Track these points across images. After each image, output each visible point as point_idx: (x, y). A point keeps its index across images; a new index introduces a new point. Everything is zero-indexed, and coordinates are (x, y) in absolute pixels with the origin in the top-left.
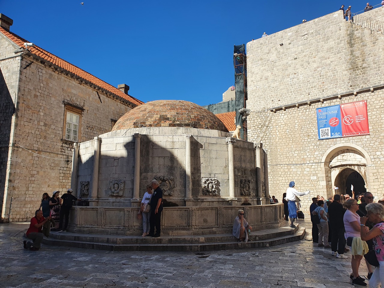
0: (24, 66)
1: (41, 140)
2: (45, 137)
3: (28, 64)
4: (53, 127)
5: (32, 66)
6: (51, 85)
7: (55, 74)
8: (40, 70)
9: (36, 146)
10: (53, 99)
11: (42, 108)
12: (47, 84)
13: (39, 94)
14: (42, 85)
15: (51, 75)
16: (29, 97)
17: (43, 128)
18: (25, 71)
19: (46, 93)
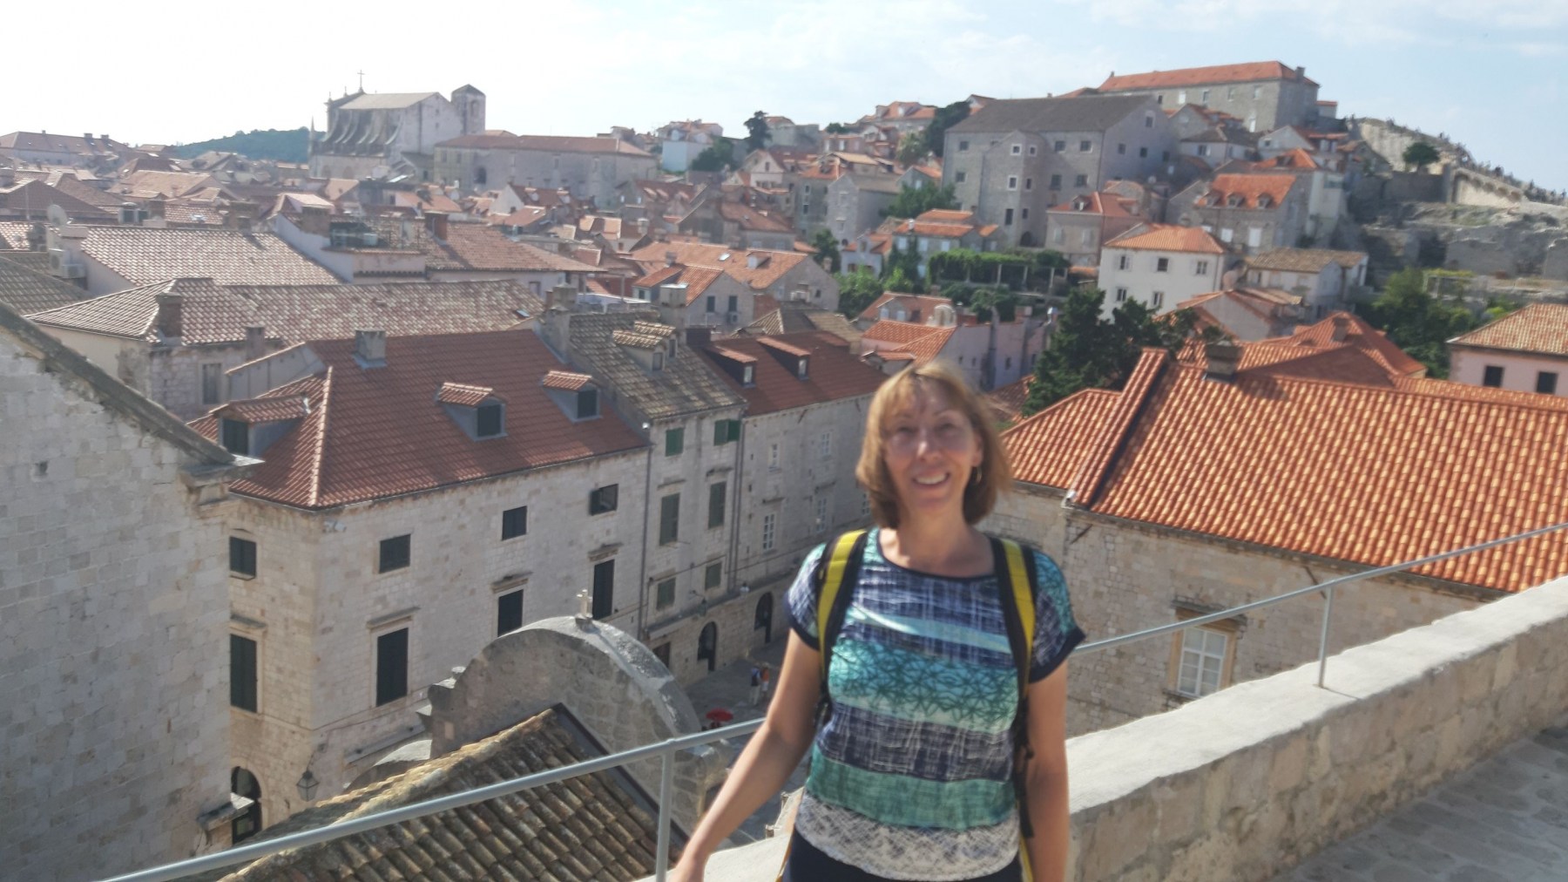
0: (1072, 537)
1: (1110, 685)
2: (1119, 681)
3: (1080, 531)
4: (1140, 659)
5: (1090, 533)
6: (1136, 567)
7: (1152, 541)
8: (1108, 538)
9: (1095, 696)
10: (1142, 598)
11: (1113, 618)
12: (1128, 566)
13: (1104, 589)
14: (1113, 569)
15: (1139, 543)
16: (1081, 598)
17: (1114, 661)
18: (1073, 546)
19: (1123, 586)
